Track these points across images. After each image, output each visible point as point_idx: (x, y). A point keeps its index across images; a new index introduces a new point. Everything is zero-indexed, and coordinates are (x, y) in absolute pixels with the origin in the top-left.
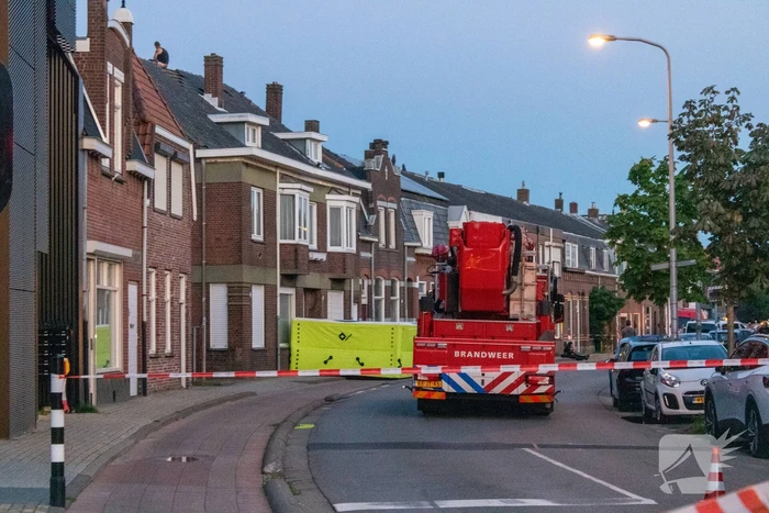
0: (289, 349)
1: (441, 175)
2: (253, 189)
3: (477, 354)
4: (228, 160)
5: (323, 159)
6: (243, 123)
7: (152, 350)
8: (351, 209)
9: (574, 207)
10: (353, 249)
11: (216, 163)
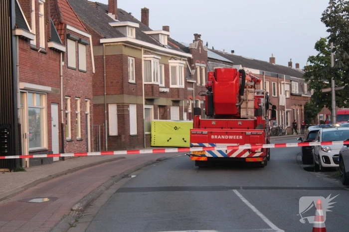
0: (150, 135)
1: (233, 52)
2: (129, 57)
3: (223, 137)
4: (116, 44)
5: (168, 43)
6: (126, 26)
7: (69, 137)
8: (181, 67)
9: (297, 65)
10: (183, 86)
11: (110, 45)
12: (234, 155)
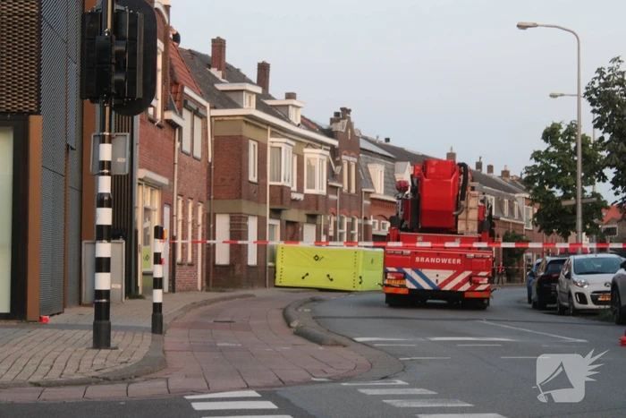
0: (275, 267)
1: (387, 140)
2: (250, 141)
3: (433, 260)
4: (232, 118)
5: (302, 122)
6: (242, 91)
7: (179, 258)
8: (323, 160)
9: (490, 168)
10: (324, 192)
11: (222, 120)
12: (448, 287)
